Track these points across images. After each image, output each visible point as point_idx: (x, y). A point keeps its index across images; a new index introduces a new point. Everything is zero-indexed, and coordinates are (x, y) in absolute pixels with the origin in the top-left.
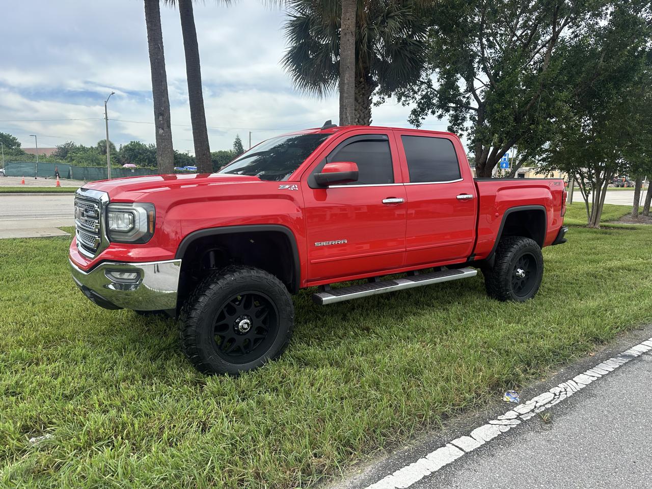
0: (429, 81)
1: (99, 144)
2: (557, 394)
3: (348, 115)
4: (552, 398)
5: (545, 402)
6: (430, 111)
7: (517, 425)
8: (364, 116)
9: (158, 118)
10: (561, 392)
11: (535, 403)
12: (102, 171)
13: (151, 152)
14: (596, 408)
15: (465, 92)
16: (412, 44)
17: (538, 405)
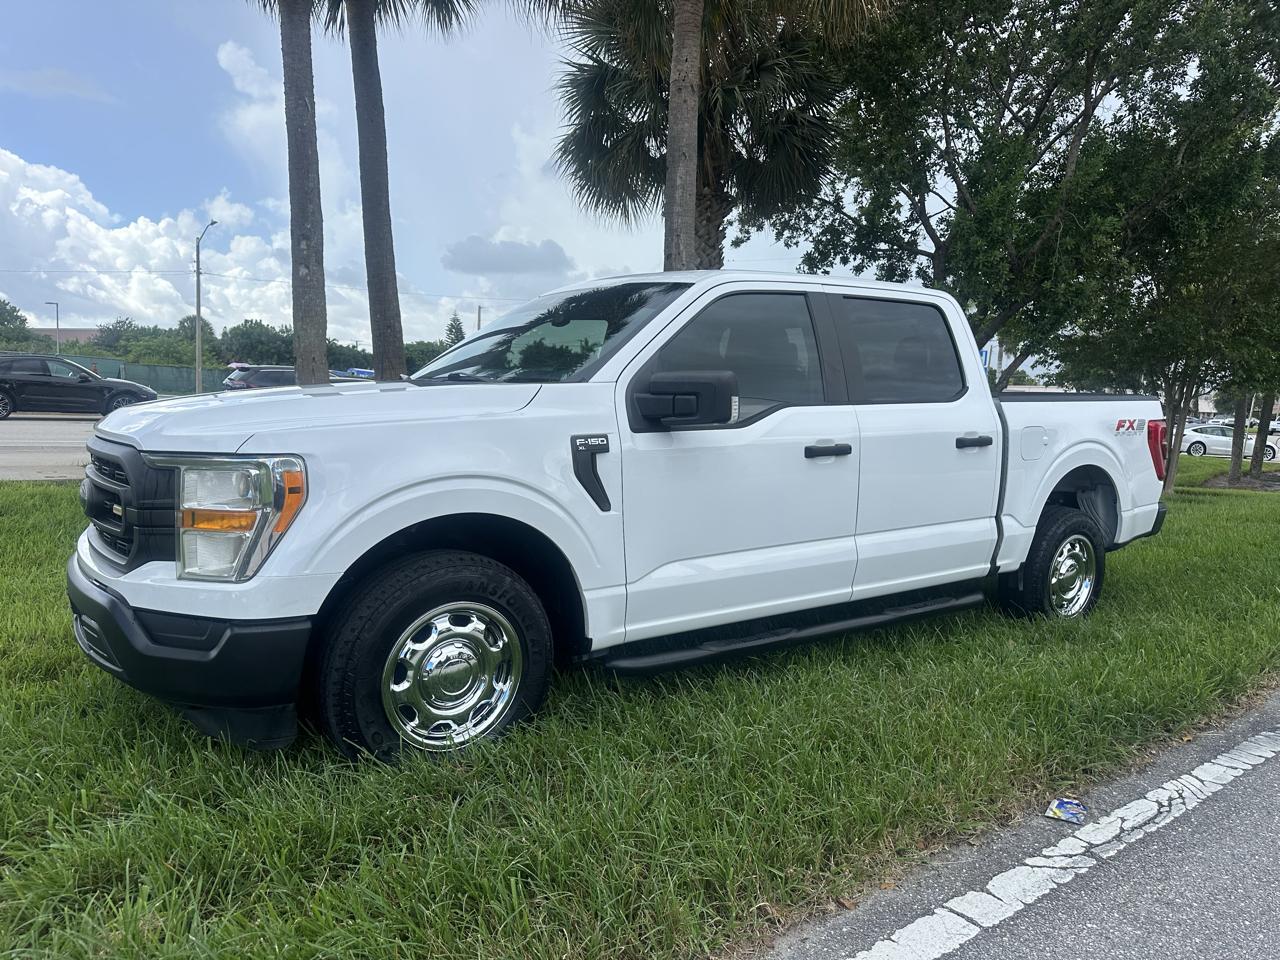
0: (838, 199)
1: (182, 323)
2: (1166, 803)
3: (682, 248)
4: (1155, 811)
5: (1140, 820)
6: (838, 258)
7: (1090, 868)
8: (710, 261)
9: (299, 244)
10: (1170, 799)
11: (1120, 821)
12: (185, 375)
13: (283, 340)
14: (1257, 835)
15: (908, 221)
16: (806, 123)
17: (1127, 825)
